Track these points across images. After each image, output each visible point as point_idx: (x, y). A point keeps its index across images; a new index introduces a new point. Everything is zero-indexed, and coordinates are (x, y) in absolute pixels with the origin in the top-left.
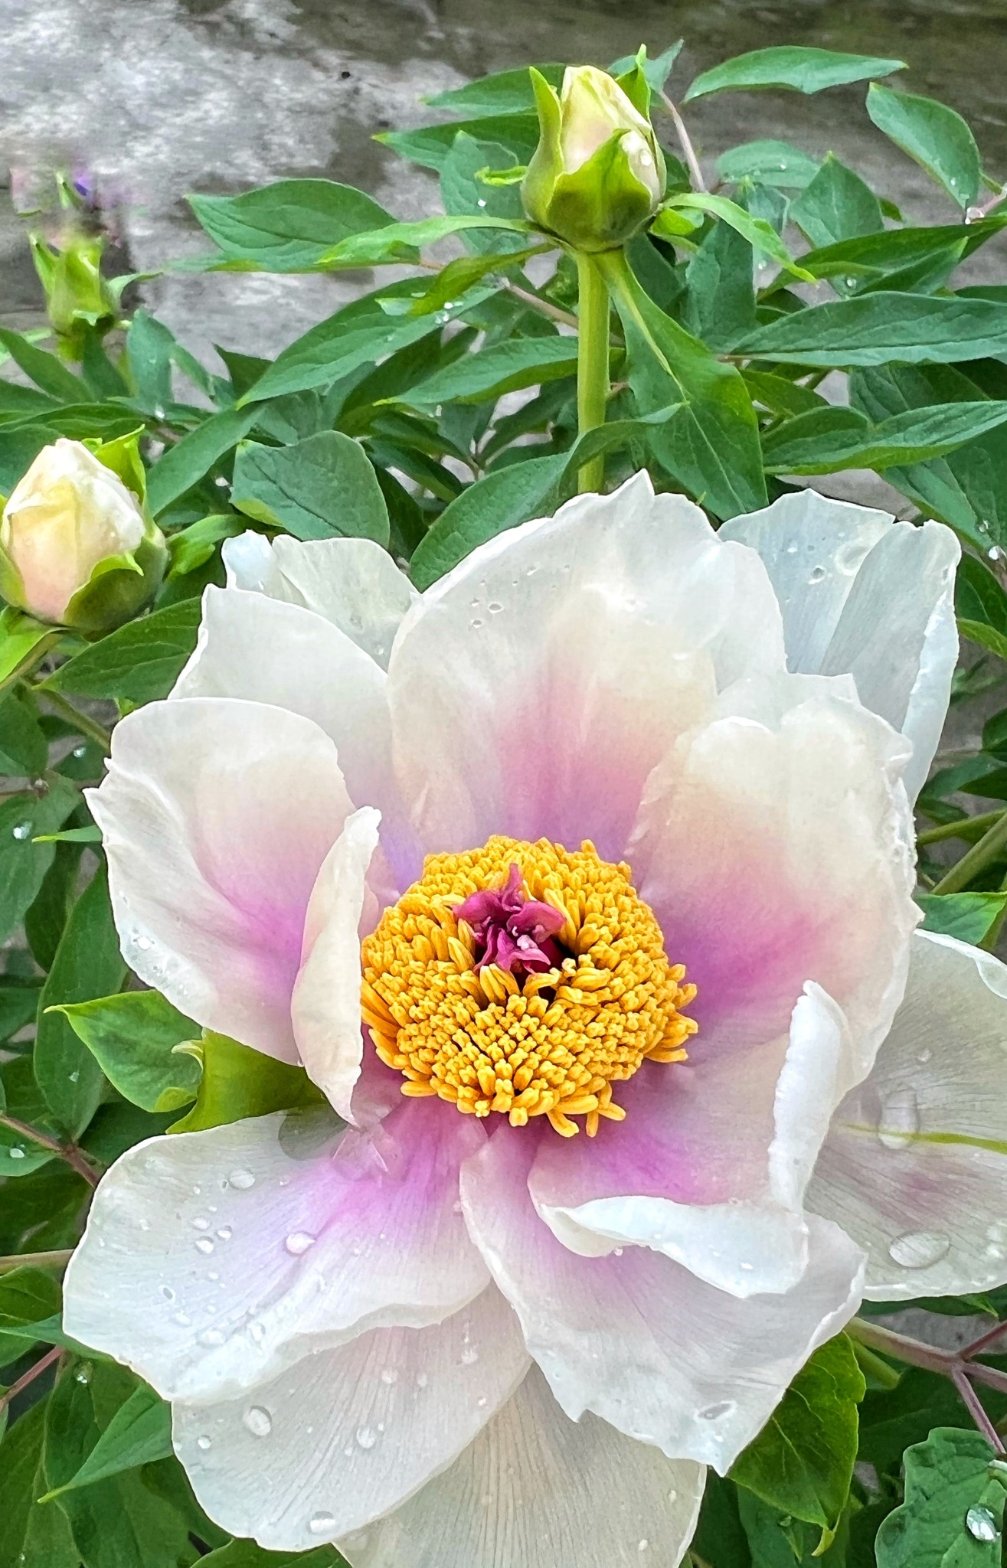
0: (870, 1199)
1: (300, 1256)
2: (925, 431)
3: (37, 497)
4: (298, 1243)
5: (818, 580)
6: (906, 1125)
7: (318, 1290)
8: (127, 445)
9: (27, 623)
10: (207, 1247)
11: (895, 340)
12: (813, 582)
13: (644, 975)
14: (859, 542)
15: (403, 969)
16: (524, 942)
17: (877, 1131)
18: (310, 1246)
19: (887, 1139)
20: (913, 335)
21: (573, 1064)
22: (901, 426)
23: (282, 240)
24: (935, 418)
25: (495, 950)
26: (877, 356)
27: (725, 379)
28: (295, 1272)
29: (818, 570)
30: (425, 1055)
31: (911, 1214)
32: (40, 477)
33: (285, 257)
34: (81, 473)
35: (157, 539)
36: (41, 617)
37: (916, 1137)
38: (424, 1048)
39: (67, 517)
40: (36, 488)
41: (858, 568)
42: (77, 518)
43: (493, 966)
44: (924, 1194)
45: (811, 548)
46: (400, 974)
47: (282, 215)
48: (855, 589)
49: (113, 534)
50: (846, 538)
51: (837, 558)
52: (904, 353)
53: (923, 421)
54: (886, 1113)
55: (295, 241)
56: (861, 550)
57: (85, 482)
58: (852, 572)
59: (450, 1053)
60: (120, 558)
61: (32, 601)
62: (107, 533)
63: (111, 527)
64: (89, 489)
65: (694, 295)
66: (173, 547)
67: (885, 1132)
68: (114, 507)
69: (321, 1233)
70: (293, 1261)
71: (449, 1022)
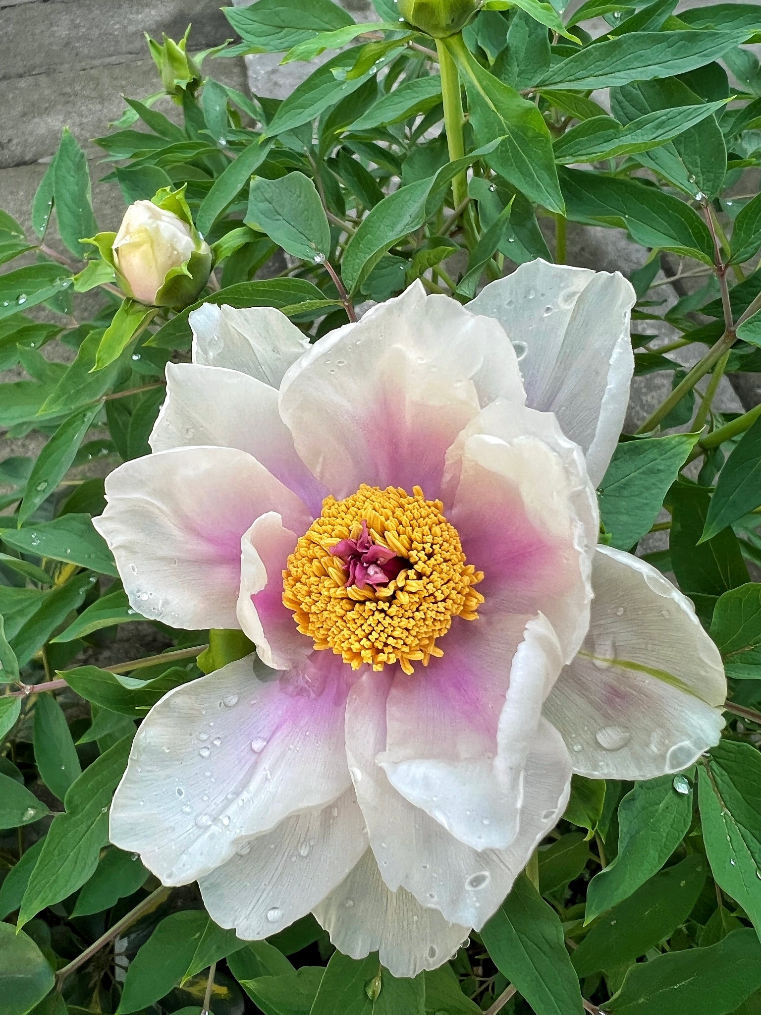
0: (587, 698)
1: (260, 753)
2: (654, 128)
3: (128, 237)
4: (257, 745)
5: (549, 314)
6: (609, 656)
7: (267, 779)
8: (177, 197)
9: (138, 307)
10: (205, 753)
11: (638, 65)
12: (545, 315)
13: (446, 578)
14: (572, 289)
15: (307, 581)
16: (372, 570)
17: (593, 657)
18: (265, 746)
19: (598, 663)
20: (650, 60)
21: (407, 637)
22: (640, 126)
23: (279, 30)
24: (660, 119)
25: (354, 577)
26: (626, 76)
27: (529, 110)
28: (255, 766)
29: (548, 309)
30: (322, 631)
31: (610, 711)
32: (128, 225)
33: (282, 40)
34: (151, 221)
35: (204, 249)
36: (145, 303)
37: (614, 662)
38: (322, 627)
39: (146, 247)
40: (127, 232)
41: (574, 303)
42: (152, 246)
43: (354, 586)
44: (618, 700)
45: (543, 295)
46: (305, 584)
47: (277, 14)
48: (573, 319)
49: (176, 253)
50: (566, 286)
51: (560, 299)
52: (641, 72)
53: (653, 121)
54: (596, 646)
55: (286, 29)
56: (574, 294)
57: (154, 226)
58: (570, 307)
59: (336, 632)
60: (178, 268)
61: (138, 296)
62: (172, 253)
63: (174, 249)
64: (157, 229)
65: (513, 49)
66: (215, 251)
67: (597, 658)
68: (174, 236)
69: (270, 739)
70: (254, 757)
71: (332, 615)
